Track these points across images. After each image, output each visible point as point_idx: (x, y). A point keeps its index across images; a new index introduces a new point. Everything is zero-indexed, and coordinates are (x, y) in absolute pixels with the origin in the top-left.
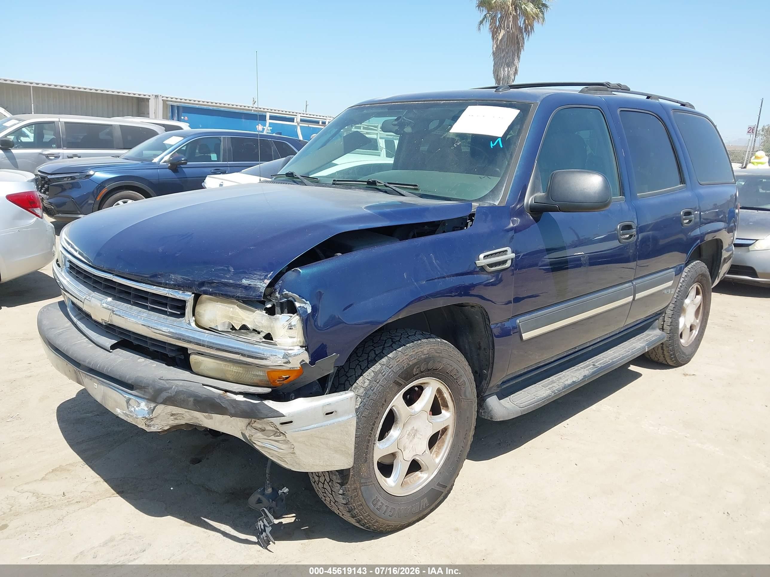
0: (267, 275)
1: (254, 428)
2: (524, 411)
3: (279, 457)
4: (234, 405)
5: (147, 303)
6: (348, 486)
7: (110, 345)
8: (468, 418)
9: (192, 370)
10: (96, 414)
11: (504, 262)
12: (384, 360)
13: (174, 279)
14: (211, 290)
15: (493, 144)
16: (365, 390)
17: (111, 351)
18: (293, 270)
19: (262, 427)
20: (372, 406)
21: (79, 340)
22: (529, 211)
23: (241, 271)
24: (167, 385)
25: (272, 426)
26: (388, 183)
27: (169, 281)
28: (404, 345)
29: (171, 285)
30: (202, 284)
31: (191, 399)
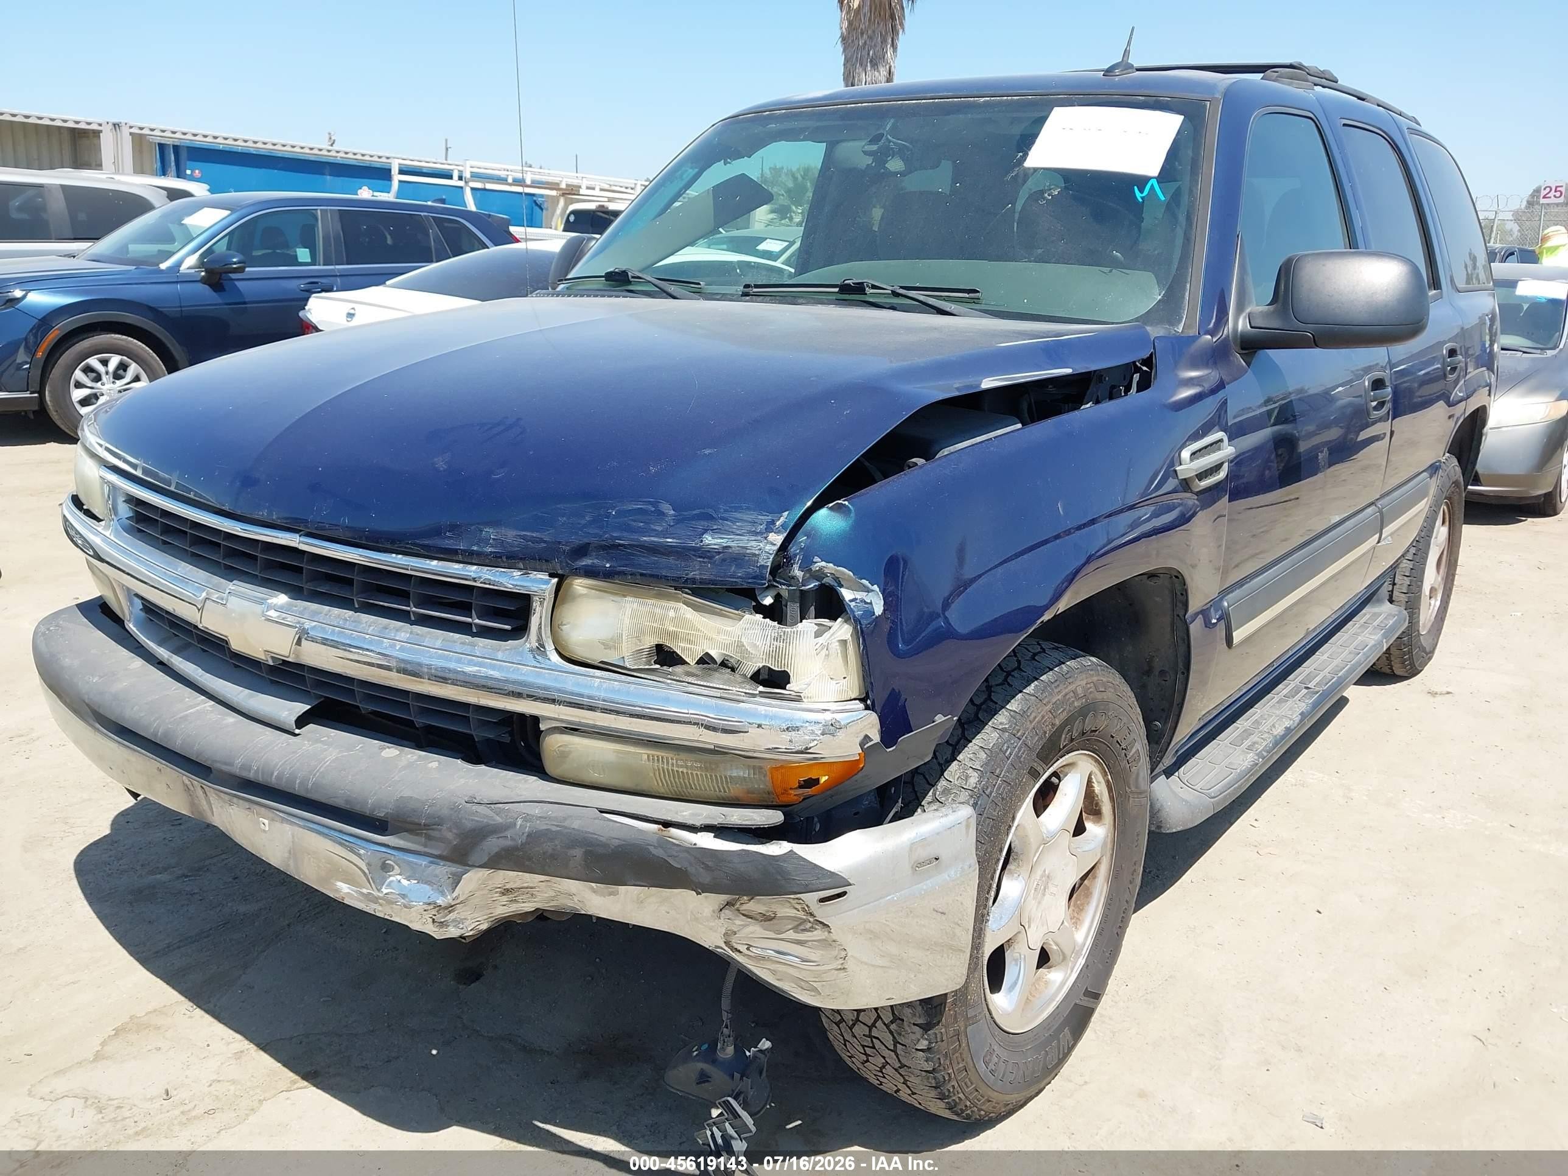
0: (773, 522)
1: (743, 915)
2: (1218, 803)
3: (798, 981)
4: (710, 864)
5: (409, 606)
6: (939, 1029)
7: (295, 718)
8: (1138, 835)
9: (546, 774)
10: (180, 872)
11: (1217, 468)
12: (1001, 719)
13: (494, 539)
14: (608, 565)
15: (1141, 191)
16: (972, 796)
17: (297, 731)
18: (831, 505)
19: (768, 911)
20: (990, 833)
21: (192, 707)
22: (1238, 348)
23: (694, 512)
24: (498, 818)
25: (799, 907)
26: (901, 287)
27: (479, 545)
28: (1037, 679)
29: (487, 555)
30: (581, 551)
31: (578, 853)
